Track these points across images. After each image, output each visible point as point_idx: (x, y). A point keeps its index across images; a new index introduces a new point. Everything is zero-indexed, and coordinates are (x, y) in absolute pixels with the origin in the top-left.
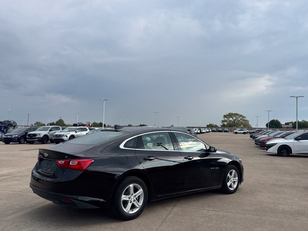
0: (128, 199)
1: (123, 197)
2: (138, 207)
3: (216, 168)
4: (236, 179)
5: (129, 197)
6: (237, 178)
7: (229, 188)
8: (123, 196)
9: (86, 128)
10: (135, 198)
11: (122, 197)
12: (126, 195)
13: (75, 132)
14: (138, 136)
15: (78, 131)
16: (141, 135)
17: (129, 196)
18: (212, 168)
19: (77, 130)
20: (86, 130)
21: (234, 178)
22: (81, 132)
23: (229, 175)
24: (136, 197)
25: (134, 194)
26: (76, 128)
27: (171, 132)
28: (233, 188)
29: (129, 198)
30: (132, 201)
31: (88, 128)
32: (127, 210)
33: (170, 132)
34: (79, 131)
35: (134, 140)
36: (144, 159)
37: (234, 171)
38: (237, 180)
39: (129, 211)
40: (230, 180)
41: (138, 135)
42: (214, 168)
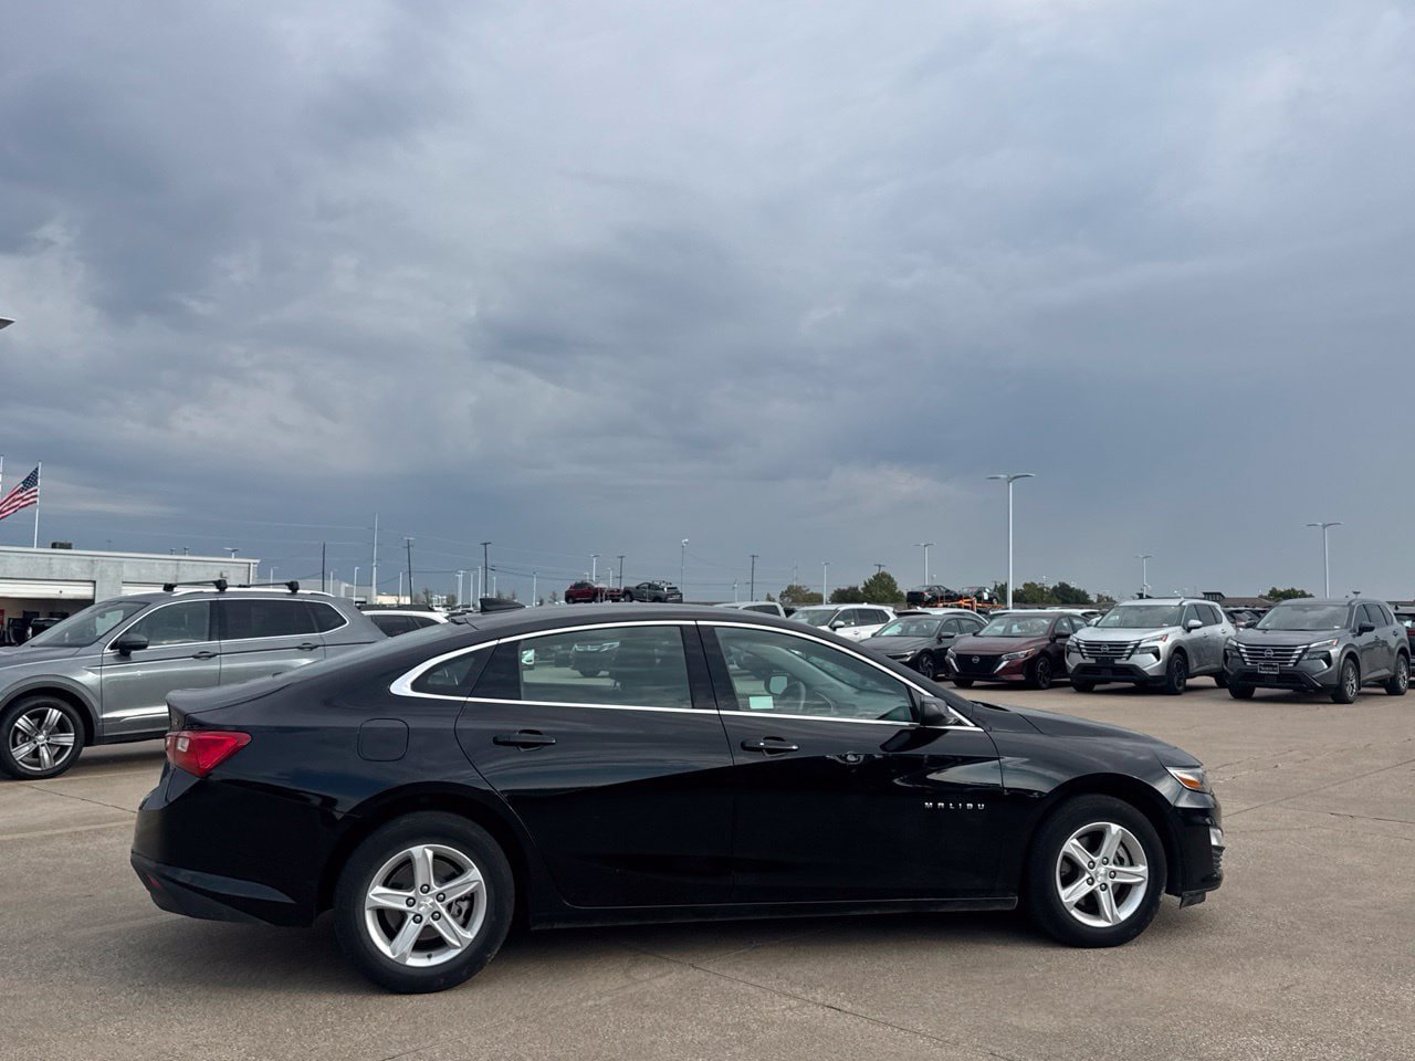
0: (404, 907)
1: (376, 895)
2: (458, 944)
3: (964, 806)
4: (1137, 875)
5: (410, 898)
6: (1143, 869)
7: (1076, 914)
8: (380, 889)
9: (882, 611)
10: (439, 904)
11: (370, 894)
12: (393, 887)
13: (830, 627)
14: (498, 645)
15: (842, 623)
16: (519, 641)
17: (411, 894)
18: (935, 805)
19: (838, 618)
20: (880, 617)
21: (1114, 867)
22: (857, 629)
23: (1072, 846)
24: (448, 900)
25: (436, 889)
26: (836, 611)
27: (700, 623)
28: (1108, 921)
29: (411, 902)
30: (425, 918)
31: (891, 609)
32: (397, 950)
33: (693, 623)
34: (849, 625)
35: (472, 660)
36: (496, 742)
37: (1115, 828)
38: (1140, 879)
39: (404, 956)
40: (1087, 876)
41: (499, 639)
42: (947, 805)
